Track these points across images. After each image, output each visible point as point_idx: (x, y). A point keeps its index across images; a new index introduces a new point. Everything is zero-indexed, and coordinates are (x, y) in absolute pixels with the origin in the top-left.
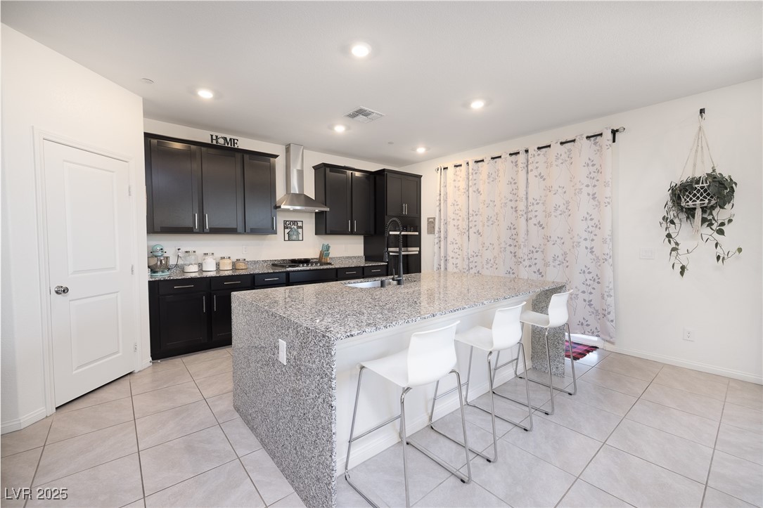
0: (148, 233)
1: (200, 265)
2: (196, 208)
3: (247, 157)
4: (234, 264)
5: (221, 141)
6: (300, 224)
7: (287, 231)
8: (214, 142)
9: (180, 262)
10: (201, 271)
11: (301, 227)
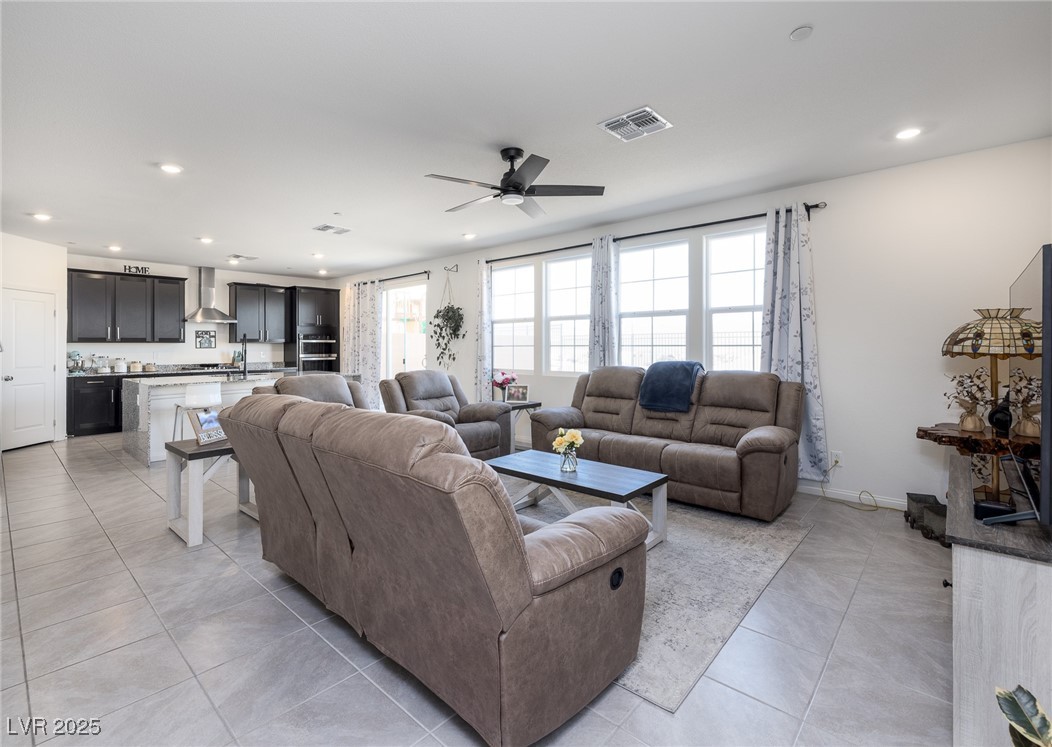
0: (68, 342)
1: (112, 368)
2: (110, 322)
3: (156, 281)
4: (144, 368)
5: (134, 270)
6: (212, 334)
7: (199, 340)
8: (127, 272)
9: (94, 366)
10: (113, 372)
11: (214, 337)
